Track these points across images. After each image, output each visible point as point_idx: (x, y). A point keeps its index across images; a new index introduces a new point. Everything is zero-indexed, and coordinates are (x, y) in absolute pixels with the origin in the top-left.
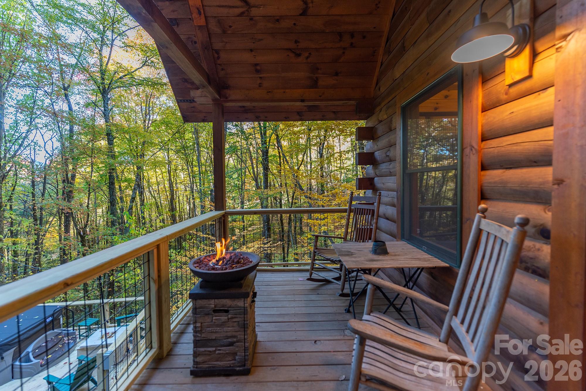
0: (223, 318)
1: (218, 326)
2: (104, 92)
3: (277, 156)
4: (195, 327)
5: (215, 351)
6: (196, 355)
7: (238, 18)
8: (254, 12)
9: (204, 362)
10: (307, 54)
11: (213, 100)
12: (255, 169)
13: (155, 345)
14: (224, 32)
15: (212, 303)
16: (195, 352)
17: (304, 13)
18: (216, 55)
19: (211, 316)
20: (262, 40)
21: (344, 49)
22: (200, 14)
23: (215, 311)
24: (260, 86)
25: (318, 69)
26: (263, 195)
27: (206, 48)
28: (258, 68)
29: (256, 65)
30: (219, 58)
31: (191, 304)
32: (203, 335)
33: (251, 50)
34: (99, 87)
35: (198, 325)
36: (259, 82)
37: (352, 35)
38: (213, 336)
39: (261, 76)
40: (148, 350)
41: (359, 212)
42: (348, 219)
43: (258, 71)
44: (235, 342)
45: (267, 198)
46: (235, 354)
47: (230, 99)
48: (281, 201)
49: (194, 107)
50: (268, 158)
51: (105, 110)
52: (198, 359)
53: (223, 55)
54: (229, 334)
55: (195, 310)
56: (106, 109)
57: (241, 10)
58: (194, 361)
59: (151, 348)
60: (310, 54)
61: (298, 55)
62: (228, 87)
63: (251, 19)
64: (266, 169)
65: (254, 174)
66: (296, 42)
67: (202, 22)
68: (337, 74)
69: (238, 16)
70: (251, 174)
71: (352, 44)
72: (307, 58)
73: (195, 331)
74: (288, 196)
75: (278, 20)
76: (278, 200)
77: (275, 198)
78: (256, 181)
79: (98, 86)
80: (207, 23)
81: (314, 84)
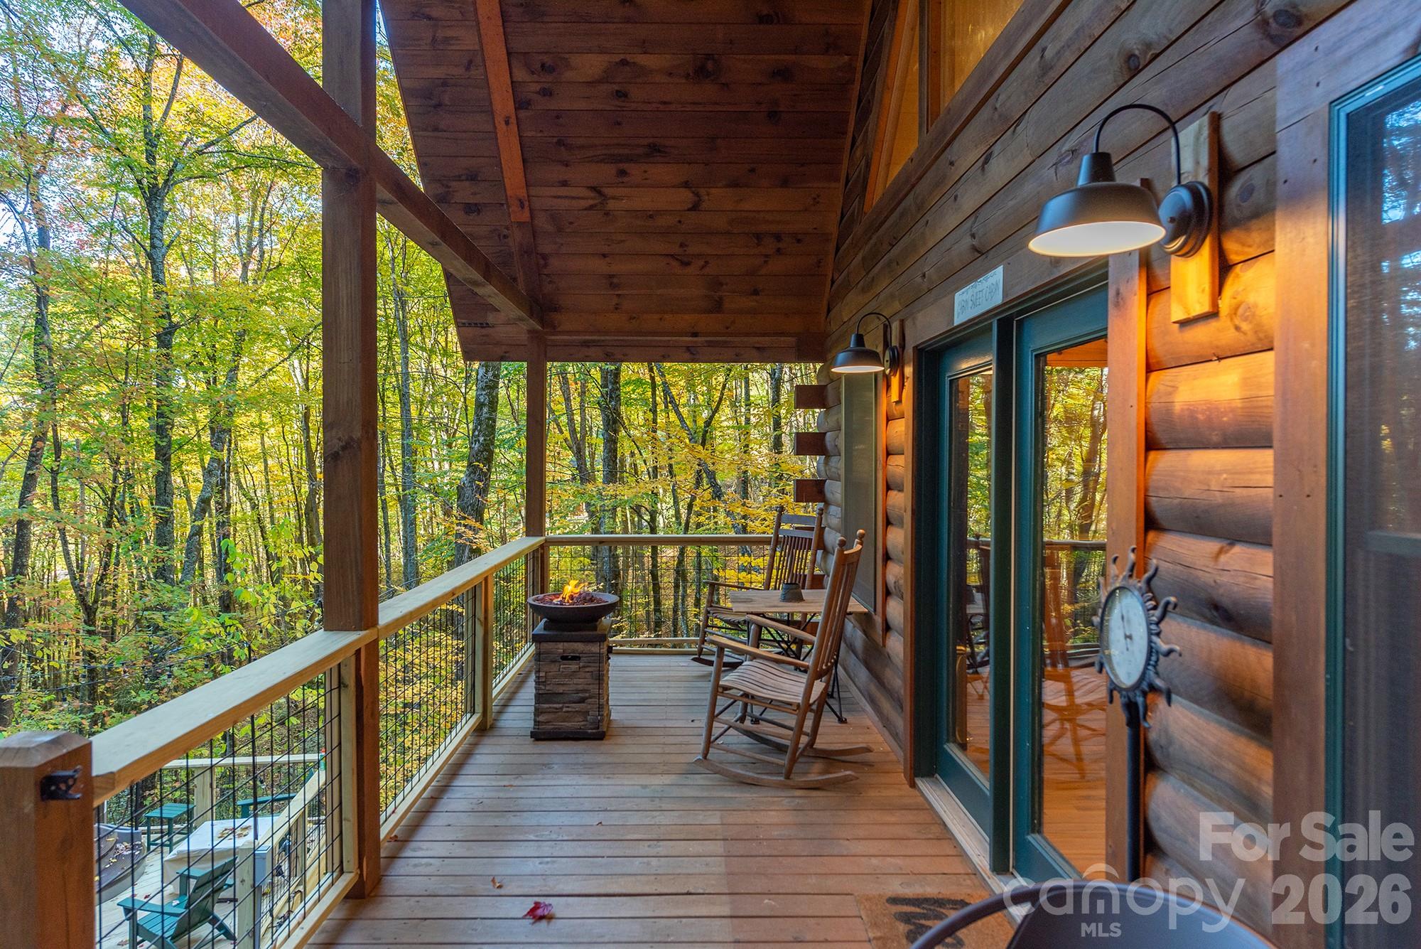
0: (574, 666)
1: (565, 676)
2: (153, 196)
3: (646, 383)
4: (538, 677)
5: (562, 708)
6: (538, 712)
7: (585, 212)
8: (611, 205)
9: (547, 722)
10: (702, 263)
11: (529, 332)
12: (577, 418)
13: (479, 708)
14: (560, 230)
15: (560, 647)
16: (536, 709)
17: (695, 207)
18: (542, 262)
19: (557, 664)
20: (622, 241)
21: (766, 256)
22: (523, 207)
23: (564, 658)
24: (617, 309)
25: (721, 284)
26: (602, 500)
27: (526, 252)
28: (615, 280)
29: (612, 276)
30: (546, 265)
31: (533, 647)
32: (548, 688)
33: (604, 256)
34: (139, 182)
35: (542, 674)
36: (615, 301)
37: (778, 237)
38: (561, 690)
39: (619, 292)
40: (469, 715)
41: (796, 544)
42: (773, 557)
43: (613, 286)
44: (587, 698)
45: (614, 509)
46: (587, 713)
47: (559, 329)
48: (653, 519)
49: (487, 336)
50: (618, 389)
51: (153, 246)
52: (541, 718)
53: (555, 263)
54: (580, 687)
55: (538, 657)
56: (157, 243)
57: (591, 202)
58: (535, 721)
59: (474, 713)
60: (707, 263)
61: (687, 264)
62: (556, 309)
63: (607, 214)
64: (613, 422)
65: (573, 431)
66: (682, 245)
67: (526, 216)
68: (756, 292)
69: (586, 209)
70: (562, 432)
71: (778, 250)
72: (703, 267)
73: (537, 683)
74: (676, 502)
75: (651, 216)
76: (645, 512)
77: (637, 510)
78: (579, 453)
79: (140, 177)
80: (532, 217)
81: (717, 306)
